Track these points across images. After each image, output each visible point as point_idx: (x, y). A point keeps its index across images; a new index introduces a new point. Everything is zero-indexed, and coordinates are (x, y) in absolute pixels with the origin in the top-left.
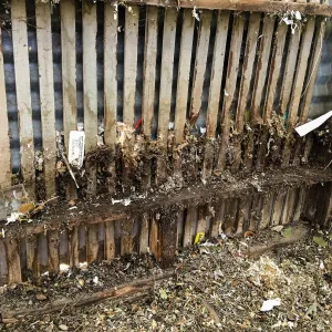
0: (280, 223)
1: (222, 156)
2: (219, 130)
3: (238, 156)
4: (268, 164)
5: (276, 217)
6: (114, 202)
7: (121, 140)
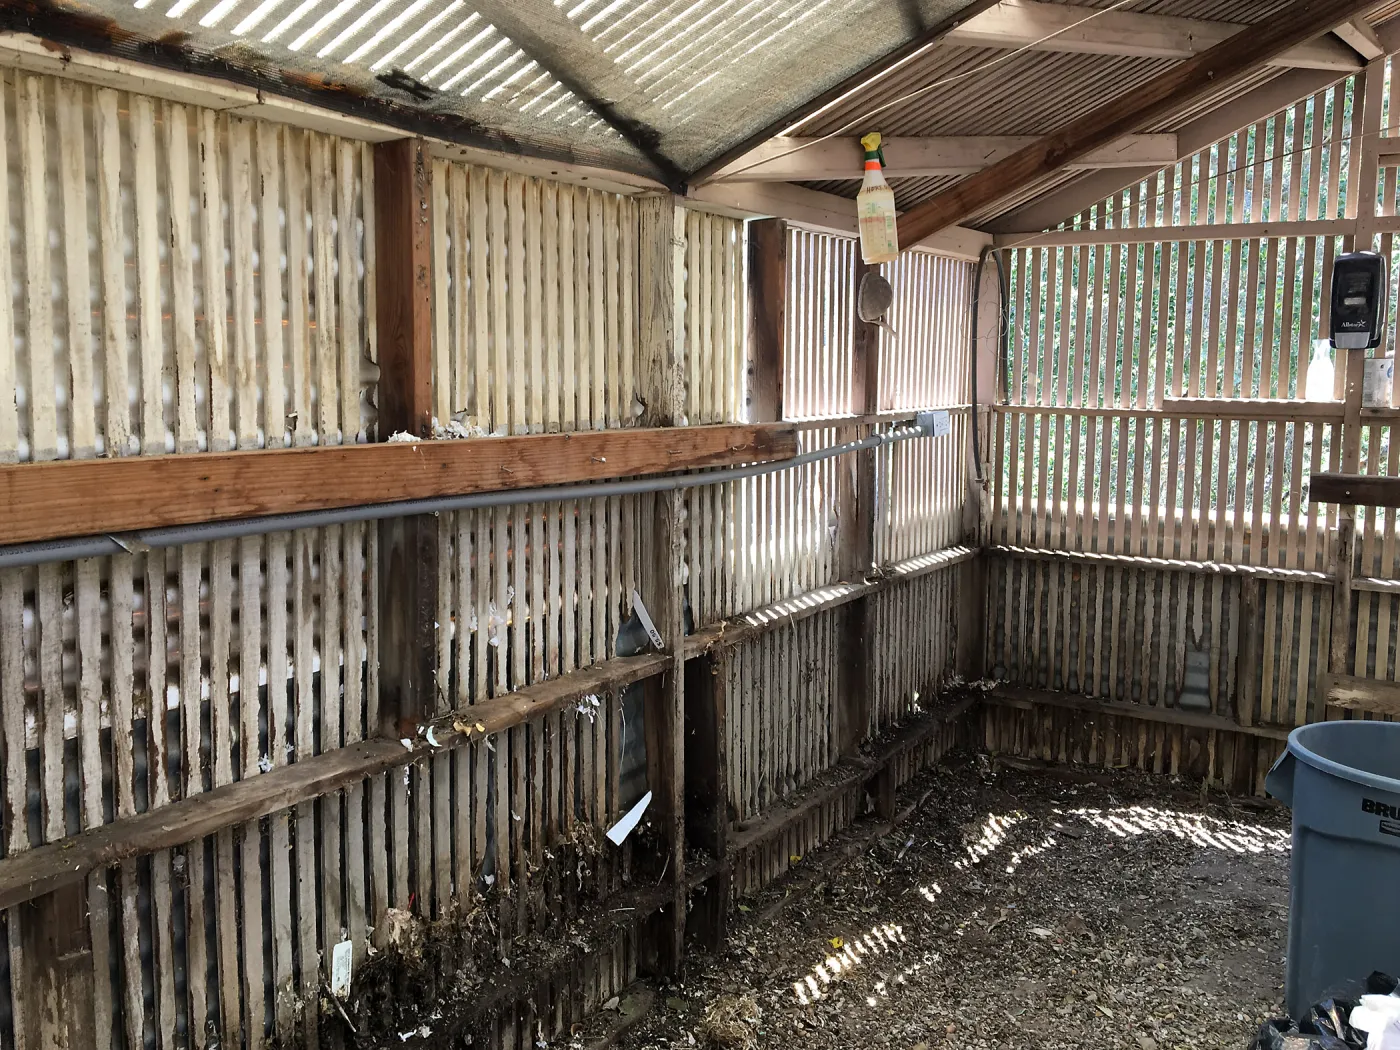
0: (612, 995)
1: (522, 911)
2: (514, 873)
3: (542, 903)
4: (580, 904)
5: (604, 988)
6: (404, 1037)
7: (396, 935)
